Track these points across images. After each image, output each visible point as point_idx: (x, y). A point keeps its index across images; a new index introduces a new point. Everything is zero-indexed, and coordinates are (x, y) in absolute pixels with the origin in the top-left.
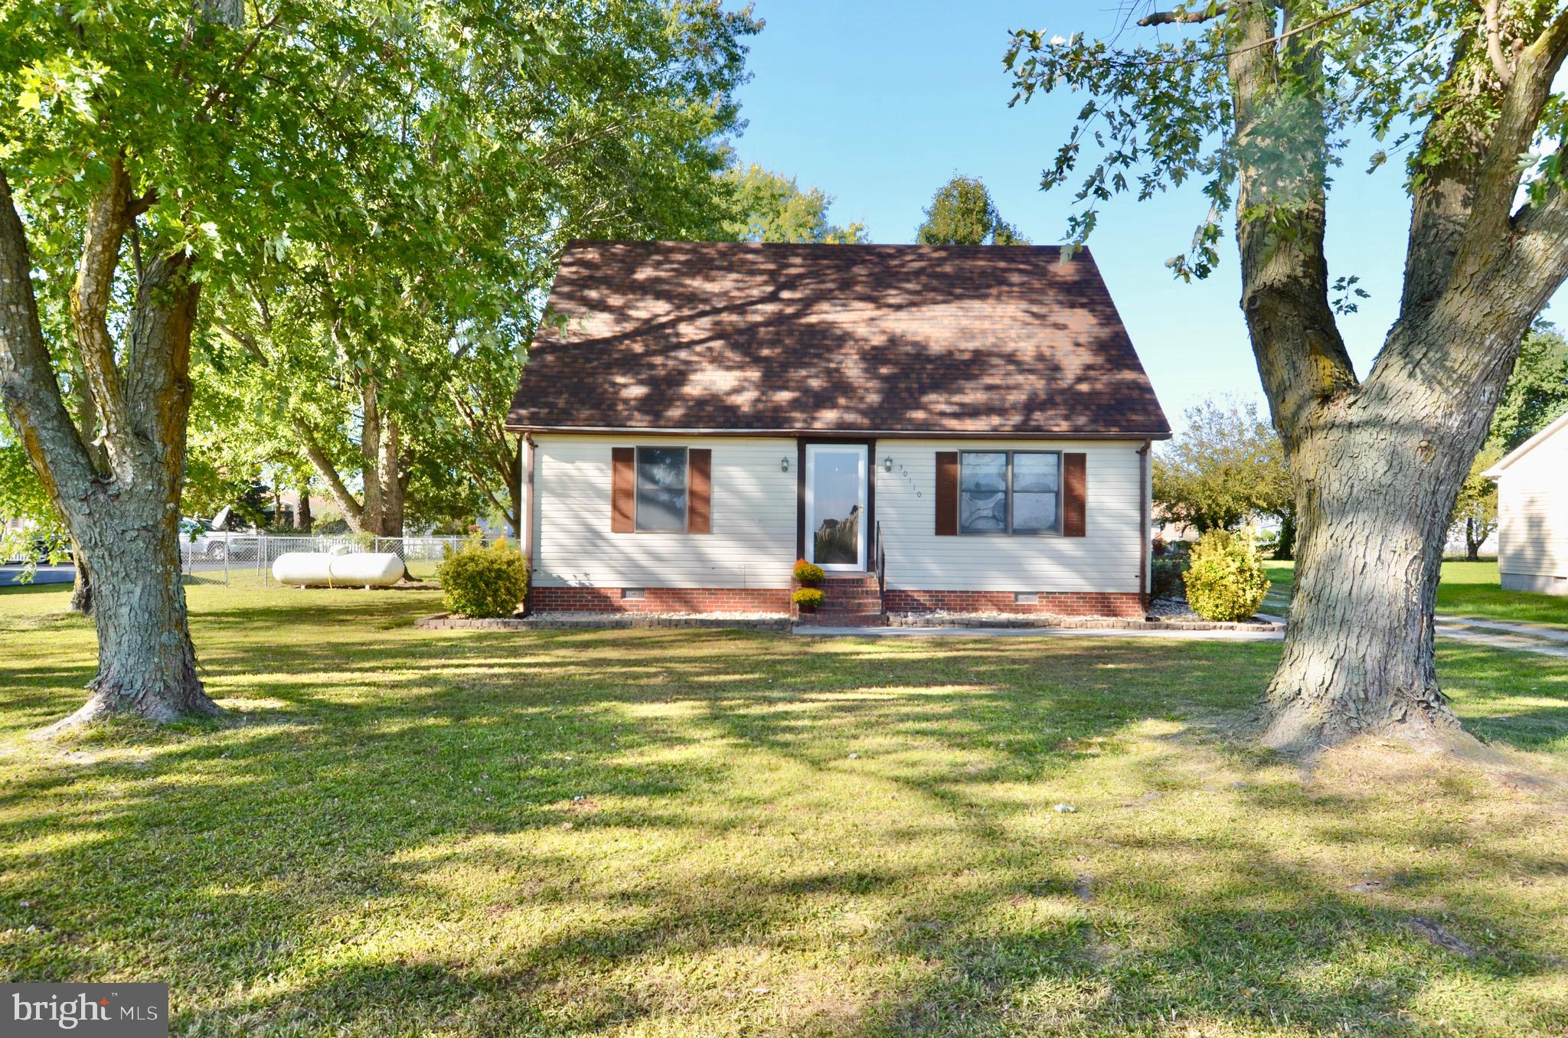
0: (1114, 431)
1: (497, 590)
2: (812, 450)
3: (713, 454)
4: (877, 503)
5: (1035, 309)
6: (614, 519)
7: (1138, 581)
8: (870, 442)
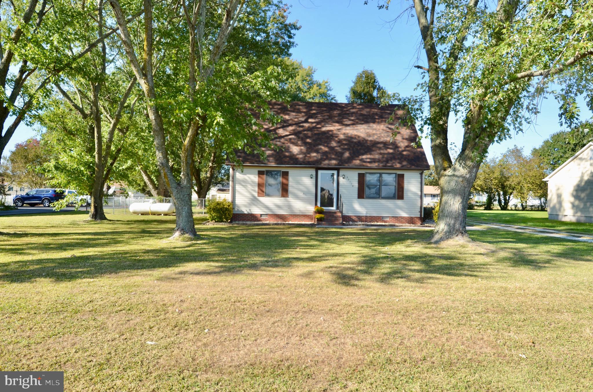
0: (413, 167)
1: (226, 214)
2: (320, 172)
3: (289, 173)
4: (340, 189)
5: (390, 126)
6: (258, 193)
7: (419, 213)
8: (338, 170)
